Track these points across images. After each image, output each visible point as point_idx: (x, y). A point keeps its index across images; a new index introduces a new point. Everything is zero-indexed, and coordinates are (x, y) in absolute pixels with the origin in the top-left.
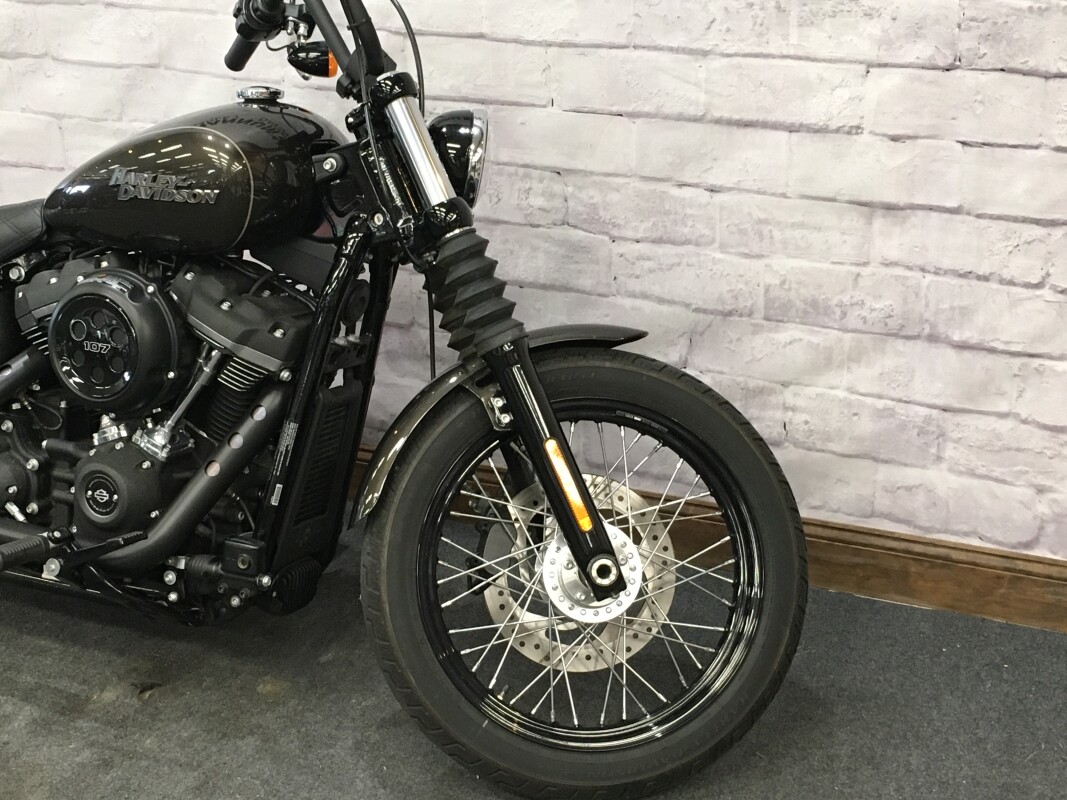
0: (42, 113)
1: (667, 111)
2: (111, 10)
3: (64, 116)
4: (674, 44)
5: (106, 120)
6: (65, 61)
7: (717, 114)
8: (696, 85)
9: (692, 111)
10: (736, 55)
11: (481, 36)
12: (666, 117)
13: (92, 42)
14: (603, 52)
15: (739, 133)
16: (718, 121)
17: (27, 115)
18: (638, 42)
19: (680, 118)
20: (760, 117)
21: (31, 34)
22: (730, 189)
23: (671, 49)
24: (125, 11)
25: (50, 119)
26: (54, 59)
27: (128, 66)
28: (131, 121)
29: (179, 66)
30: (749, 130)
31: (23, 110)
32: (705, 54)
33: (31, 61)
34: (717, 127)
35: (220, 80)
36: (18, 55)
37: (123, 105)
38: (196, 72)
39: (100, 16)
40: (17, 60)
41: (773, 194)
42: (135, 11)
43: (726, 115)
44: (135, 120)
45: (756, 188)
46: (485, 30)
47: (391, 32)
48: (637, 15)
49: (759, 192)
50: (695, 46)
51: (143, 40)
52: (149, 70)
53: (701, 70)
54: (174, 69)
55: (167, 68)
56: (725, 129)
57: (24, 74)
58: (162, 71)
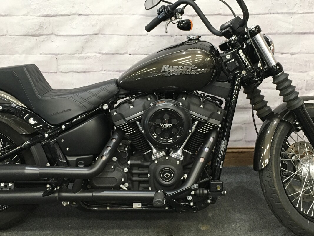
0: (50, 54)
1: (279, 32)
2: (81, 16)
3: (58, 54)
4: (284, 12)
5: (76, 54)
6: (60, 36)
7: (295, 31)
8: (289, 23)
9: (288, 31)
10: (303, 13)
11: (220, 14)
12: (280, 34)
13: (72, 28)
14: (260, 16)
15: (302, 36)
16: (295, 33)
17: (42, 55)
18: (272, 12)
19: (284, 33)
20: (308, 31)
21: (47, 27)
22: (298, 53)
23: (282, 13)
24: (87, 16)
25: (53, 56)
26: (56, 35)
27: (86, 35)
28: (86, 53)
29: (107, 33)
30: (305, 35)
31: (41, 54)
32: (293, 14)
33: (46, 36)
34: (295, 35)
35: (123, 36)
36: (40, 35)
37: (83, 48)
38: (114, 35)
39: (76, 19)
40: (40, 37)
41: (311, 53)
42: (91, 16)
43: (298, 31)
44: (87, 53)
45: (306, 52)
46: (221, 12)
47: (188, 15)
48: (272, 4)
49: (306, 53)
50: (290, 12)
51: (93, 26)
52: (95, 35)
53: (291, 19)
54: (104, 34)
55: (102, 34)
56: (297, 35)
57: (43, 41)
58: (100, 35)
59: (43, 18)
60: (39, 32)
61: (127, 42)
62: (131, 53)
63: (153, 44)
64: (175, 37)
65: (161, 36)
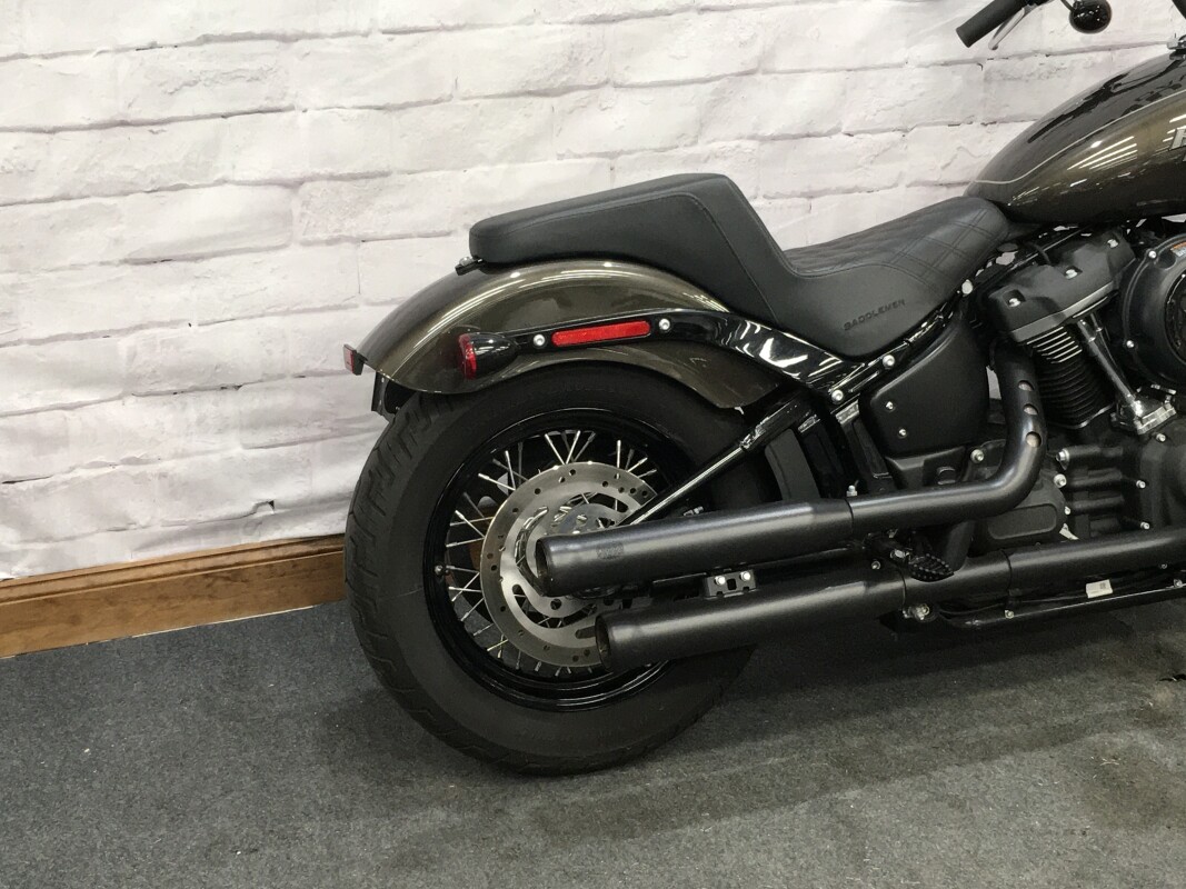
0: (591, 155)
2: (706, 15)
3: (620, 153)
5: (677, 147)
6: (632, 86)
13: (674, 57)
17: (565, 161)
21: (591, 60)
24: (726, 14)
25: (601, 160)
26: (617, 86)
27: (718, 78)
28: (709, 142)
29: (781, 67)
31: (561, 157)
33: (584, 93)
35: (833, 74)
36: (567, 89)
37: (702, 125)
38: (803, 71)
39: (690, 25)
40: (566, 96)
42: (736, 13)
44: (714, 141)
51: (743, 44)
52: (744, 78)
54: (774, 72)
55: (766, 72)
57: (571, 112)
58: (759, 77)
59: (585, 27)
60: (564, 79)
61: (844, 93)
62: (851, 130)
63: (921, 95)
64: (988, 65)
65: (946, 64)
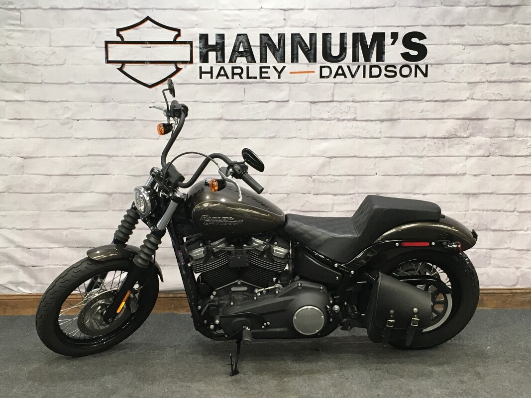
1: (411, 173)
4: (414, 155)
7: (426, 173)
8: (420, 165)
9: (418, 173)
10: (431, 156)
11: (355, 156)
12: (411, 175)
14: (392, 158)
15: (431, 178)
16: (426, 175)
18: (403, 155)
19: (415, 175)
20: (438, 173)
22: (429, 194)
23: (413, 156)
30: (435, 177)
32: (422, 157)
34: (425, 177)
41: (442, 194)
43: (428, 173)
45: (436, 193)
46: (356, 155)
47: (326, 157)
48: (403, 148)
49: (438, 194)
50: (420, 155)
53: (421, 161)
56: (427, 177)
59: (190, 158)
60: (185, 172)
61: (268, 182)
62: (271, 193)
63: (293, 184)
64: (313, 177)
65: (300, 176)
